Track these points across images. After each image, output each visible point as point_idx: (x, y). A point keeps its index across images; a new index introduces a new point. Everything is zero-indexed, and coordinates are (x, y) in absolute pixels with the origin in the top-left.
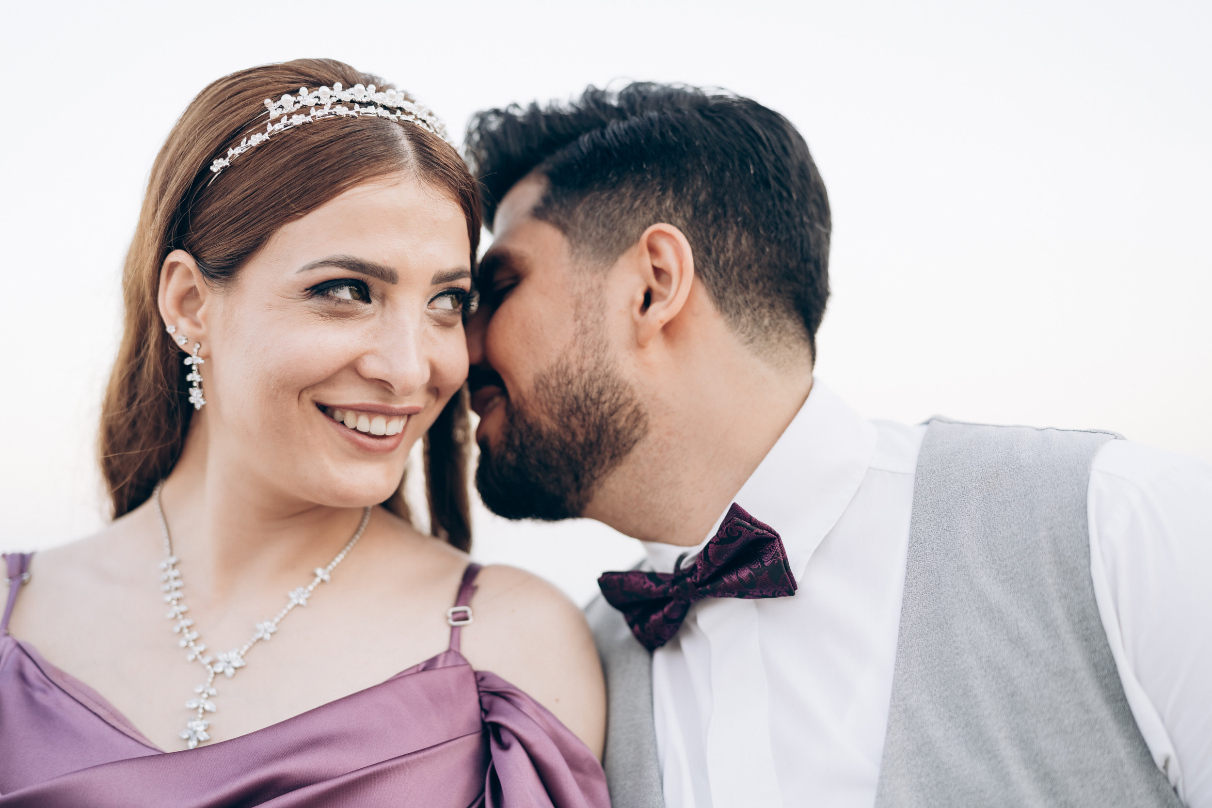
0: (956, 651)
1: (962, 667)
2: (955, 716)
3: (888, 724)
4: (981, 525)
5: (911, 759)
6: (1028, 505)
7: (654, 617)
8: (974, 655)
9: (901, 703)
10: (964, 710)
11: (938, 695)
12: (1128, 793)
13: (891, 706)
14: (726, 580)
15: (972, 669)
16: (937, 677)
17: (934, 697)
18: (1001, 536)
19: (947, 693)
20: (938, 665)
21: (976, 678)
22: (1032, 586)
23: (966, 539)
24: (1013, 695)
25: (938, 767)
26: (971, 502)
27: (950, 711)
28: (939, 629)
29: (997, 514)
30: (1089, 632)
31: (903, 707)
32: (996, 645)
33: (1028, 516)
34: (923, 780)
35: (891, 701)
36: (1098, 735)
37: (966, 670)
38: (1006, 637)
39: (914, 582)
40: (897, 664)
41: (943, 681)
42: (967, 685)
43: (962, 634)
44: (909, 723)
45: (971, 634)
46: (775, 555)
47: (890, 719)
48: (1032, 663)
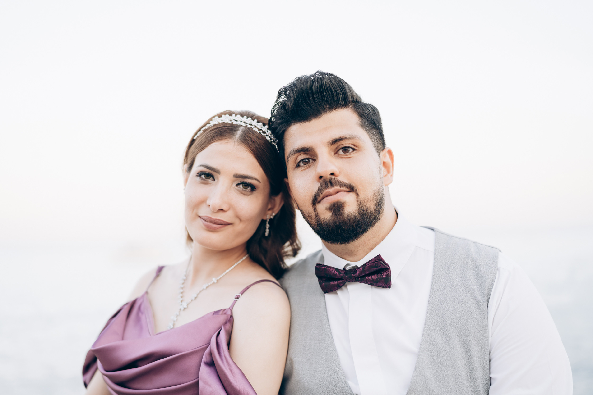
0: (449, 312)
2: (446, 333)
3: (423, 333)
4: (459, 274)
6: (477, 271)
7: (332, 283)
11: (440, 325)
14: (367, 278)
16: (440, 319)
17: (439, 326)
18: (467, 278)
23: (455, 277)
26: (456, 266)
28: (443, 303)
29: (466, 272)
33: (477, 275)
34: (433, 353)
39: (435, 287)
40: (427, 313)
46: (388, 274)
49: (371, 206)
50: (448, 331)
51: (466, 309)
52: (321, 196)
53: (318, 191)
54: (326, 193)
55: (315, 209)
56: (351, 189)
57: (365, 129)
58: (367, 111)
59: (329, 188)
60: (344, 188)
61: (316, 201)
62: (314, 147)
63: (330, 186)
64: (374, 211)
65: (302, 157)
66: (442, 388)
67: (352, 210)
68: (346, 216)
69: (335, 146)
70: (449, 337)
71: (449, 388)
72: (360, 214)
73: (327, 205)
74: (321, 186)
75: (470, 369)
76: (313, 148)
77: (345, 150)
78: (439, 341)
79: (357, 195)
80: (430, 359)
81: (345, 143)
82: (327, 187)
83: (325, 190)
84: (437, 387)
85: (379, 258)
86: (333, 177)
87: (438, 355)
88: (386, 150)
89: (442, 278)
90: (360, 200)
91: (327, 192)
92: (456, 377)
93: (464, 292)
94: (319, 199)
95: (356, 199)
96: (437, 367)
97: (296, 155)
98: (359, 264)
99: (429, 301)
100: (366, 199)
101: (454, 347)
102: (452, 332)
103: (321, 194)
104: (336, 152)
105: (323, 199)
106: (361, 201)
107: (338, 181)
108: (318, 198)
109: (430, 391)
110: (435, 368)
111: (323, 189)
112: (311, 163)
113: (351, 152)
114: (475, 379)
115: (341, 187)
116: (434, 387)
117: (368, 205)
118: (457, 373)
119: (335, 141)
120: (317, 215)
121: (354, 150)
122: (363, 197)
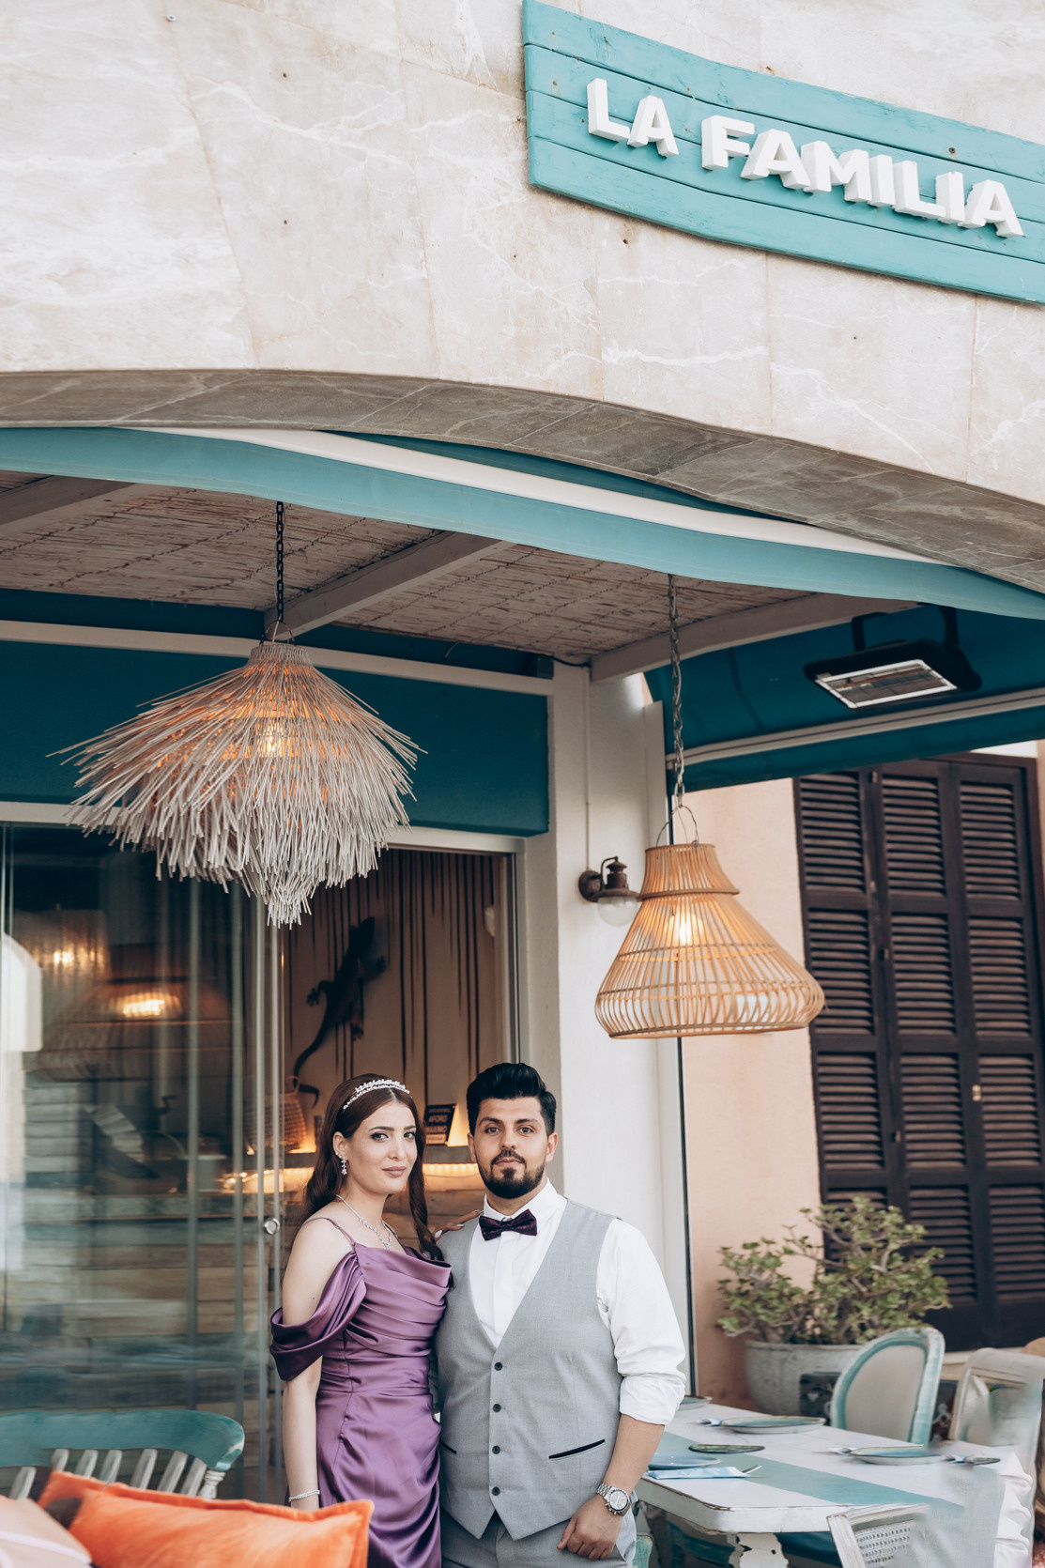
7: (492, 1231)
14: (516, 1227)
46: (533, 1224)
49: (533, 1177)
52: (499, 1160)
53: (498, 1156)
55: (492, 1168)
56: (523, 1161)
57: (543, 1116)
58: (549, 1099)
60: (518, 1159)
61: (495, 1161)
62: (503, 1121)
63: (508, 1155)
64: (534, 1180)
67: (519, 1176)
68: (513, 1179)
69: (519, 1125)
72: (523, 1180)
73: (502, 1168)
74: (501, 1153)
77: (525, 1130)
79: (526, 1167)
81: (526, 1124)
82: (506, 1155)
83: (503, 1156)
85: (528, 1212)
86: (512, 1148)
88: (554, 1134)
90: (527, 1170)
91: (504, 1158)
94: (497, 1161)
95: (524, 1169)
97: (487, 1123)
98: (513, 1217)
100: (532, 1171)
103: (499, 1158)
104: (519, 1130)
105: (500, 1163)
106: (528, 1172)
107: (515, 1153)
112: (497, 1132)
113: (528, 1132)
115: (516, 1158)
117: (532, 1175)
119: (521, 1121)
120: (492, 1173)
121: (532, 1131)
122: (529, 1168)
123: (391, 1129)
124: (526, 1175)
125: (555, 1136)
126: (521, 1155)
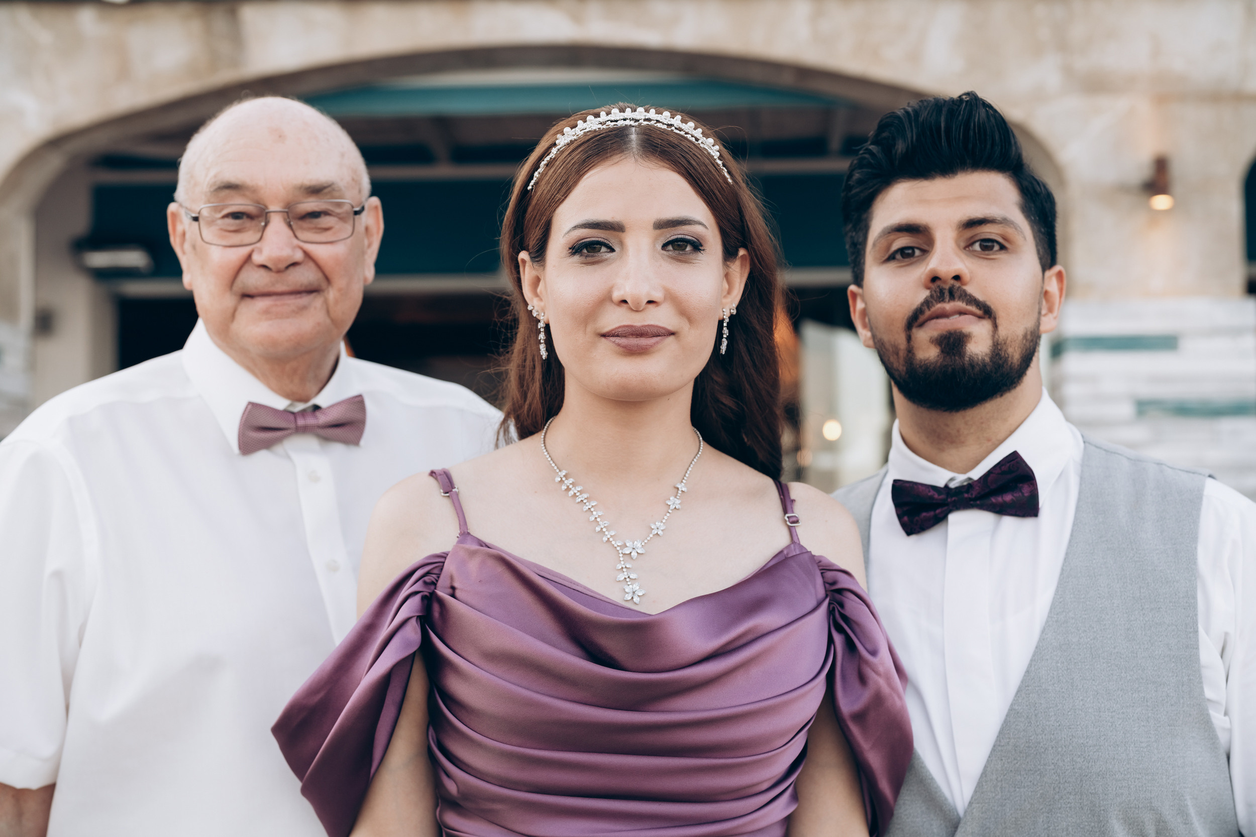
0: (1099, 596)
1: (1101, 606)
3: (1044, 627)
5: (1054, 651)
7: (924, 514)
8: (1110, 601)
9: (1055, 616)
10: (1095, 629)
12: (1182, 701)
13: (1048, 617)
14: (992, 499)
15: (1106, 608)
19: (1086, 616)
20: (1083, 598)
21: (1108, 615)
22: (1155, 570)
23: (1115, 532)
24: (1128, 630)
25: (1070, 660)
27: (1085, 627)
30: (1188, 604)
31: (1056, 619)
32: (1124, 599)
34: (1059, 665)
35: (1049, 613)
36: (1173, 665)
37: (1103, 608)
38: (1131, 595)
41: (1085, 609)
42: (1101, 617)
43: (1105, 587)
44: (1058, 629)
45: (1110, 588)
46: (1033, 490)
47: (1046, 624)
48: (1144, 614)
49: (1015, 354)
50: (1093, 628)
51: (1131, 592)
52: (928, 313)
53: (922, 304)
54: (938, 309)
55: (909, 339)
56: (987, 312)
57: (1027, 217)
58: (1038, 189)
59: (945, 302)
60: (973, 308)
61: (915, 320)
62: (931, 225)
63: (947, 299)
64: (1016, 366)
65: (902, 241)
66: (1070, 728)
67: (981, 352)
68: (967, 359)
69: (969, 233)
70: (1094, 639)
71: (1085, 730)
72: (994, 363)
73: (935, 334)
74: (932, 296)
75: (1132, 700)
76: (929, 228)
77: (988, 245)
78: (1072, 645)
79: (995, 326)
80: (1053, 674)
81: (989, 231)
82: (942, 299)
83: (937, 304)
84: (1059, 725)
85: (1014, 458)
86: (957, 284)
87: (1068, 669)
88: (1057, 268)
89: (1090, 531)
90: (999, 337)
91: (940, 308)
92: (1100, 711)
93: (1131, 561)
94: (922, 318)
95: (991, 333)
96: (1063, 690)
97: (892, 237)
99: (1062, 570)
100: (1009, 339)
101: (1101, 658)
102: (1101, 630)
103: (927, 310)
104: (969, 245)
105: (928, 322)
106: (1000, 340)
107: (964, 291)
108: (920, 316)
109: (1043, 732)
110: (1059, 691)
111: (934, 302)
112: (918, 256)
113: (997, 251)
114: (1140, 720)
115: (967, 304)
116: (1052, 726)
117: (1010, 350)
118: (1103, 705)
119: (972, 224)
120: (910, 351)
121: (1003, 248)
122: (1002, 332)
123: (616, 228)
124: (997, 349)
125: (1060, 275)
126: (980, 297)
